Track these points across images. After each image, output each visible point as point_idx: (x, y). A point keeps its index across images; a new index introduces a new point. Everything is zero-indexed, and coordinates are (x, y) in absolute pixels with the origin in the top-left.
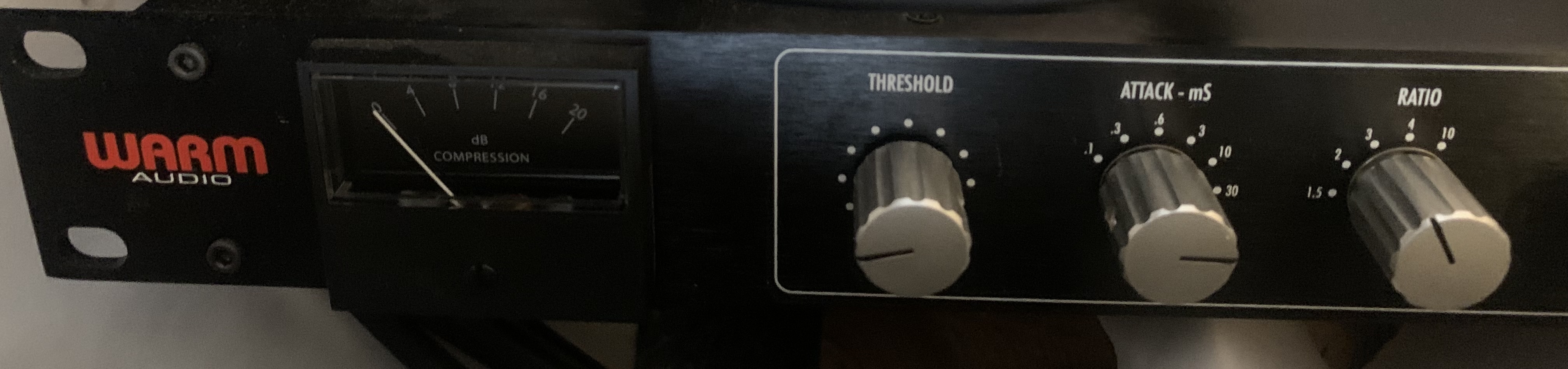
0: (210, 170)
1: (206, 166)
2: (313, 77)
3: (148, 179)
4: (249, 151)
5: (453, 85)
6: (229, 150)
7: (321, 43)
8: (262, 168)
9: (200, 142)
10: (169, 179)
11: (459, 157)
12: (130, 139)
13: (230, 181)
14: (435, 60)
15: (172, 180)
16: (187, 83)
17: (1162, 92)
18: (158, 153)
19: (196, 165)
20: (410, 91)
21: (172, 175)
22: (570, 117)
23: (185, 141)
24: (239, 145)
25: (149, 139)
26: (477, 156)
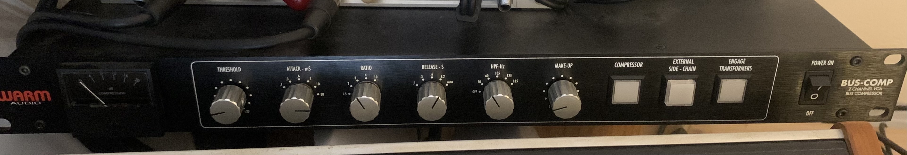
0: (34, 100)
1: (33, 99)
2: (61, 73)
3: (15, 103)
4: (45, 94)
5: (101, 74)
6: (39, 95)
7: (63, 64)
8: (49, 99)
9: (31, 93)
10: (22, 103)
11: (106, 93)
12: (9, 93)
13: (40, 104)
14: (95, 68)
15: (23, 104)
16: (25, 76)
17: (297, 68)
18: (18, 96)
19: (30, 100)
20: (90, 76)
21: (23, 102)
22: (135, 82)
23: (26, 92)
24: (42, 93)
25: (15, 92)
26: (111, 93)
